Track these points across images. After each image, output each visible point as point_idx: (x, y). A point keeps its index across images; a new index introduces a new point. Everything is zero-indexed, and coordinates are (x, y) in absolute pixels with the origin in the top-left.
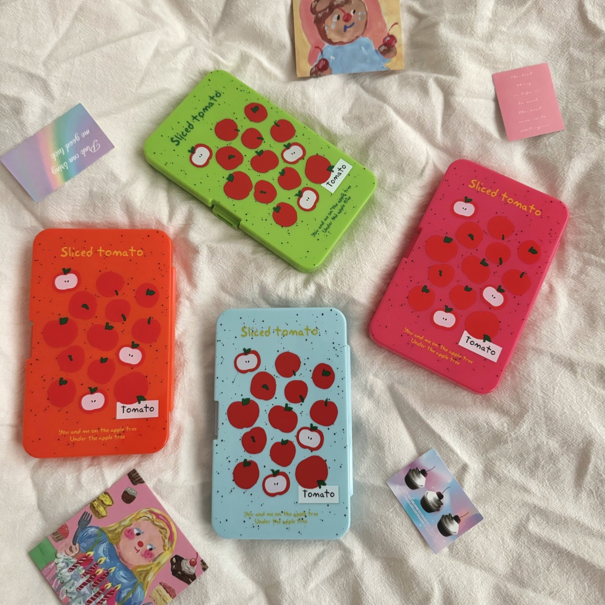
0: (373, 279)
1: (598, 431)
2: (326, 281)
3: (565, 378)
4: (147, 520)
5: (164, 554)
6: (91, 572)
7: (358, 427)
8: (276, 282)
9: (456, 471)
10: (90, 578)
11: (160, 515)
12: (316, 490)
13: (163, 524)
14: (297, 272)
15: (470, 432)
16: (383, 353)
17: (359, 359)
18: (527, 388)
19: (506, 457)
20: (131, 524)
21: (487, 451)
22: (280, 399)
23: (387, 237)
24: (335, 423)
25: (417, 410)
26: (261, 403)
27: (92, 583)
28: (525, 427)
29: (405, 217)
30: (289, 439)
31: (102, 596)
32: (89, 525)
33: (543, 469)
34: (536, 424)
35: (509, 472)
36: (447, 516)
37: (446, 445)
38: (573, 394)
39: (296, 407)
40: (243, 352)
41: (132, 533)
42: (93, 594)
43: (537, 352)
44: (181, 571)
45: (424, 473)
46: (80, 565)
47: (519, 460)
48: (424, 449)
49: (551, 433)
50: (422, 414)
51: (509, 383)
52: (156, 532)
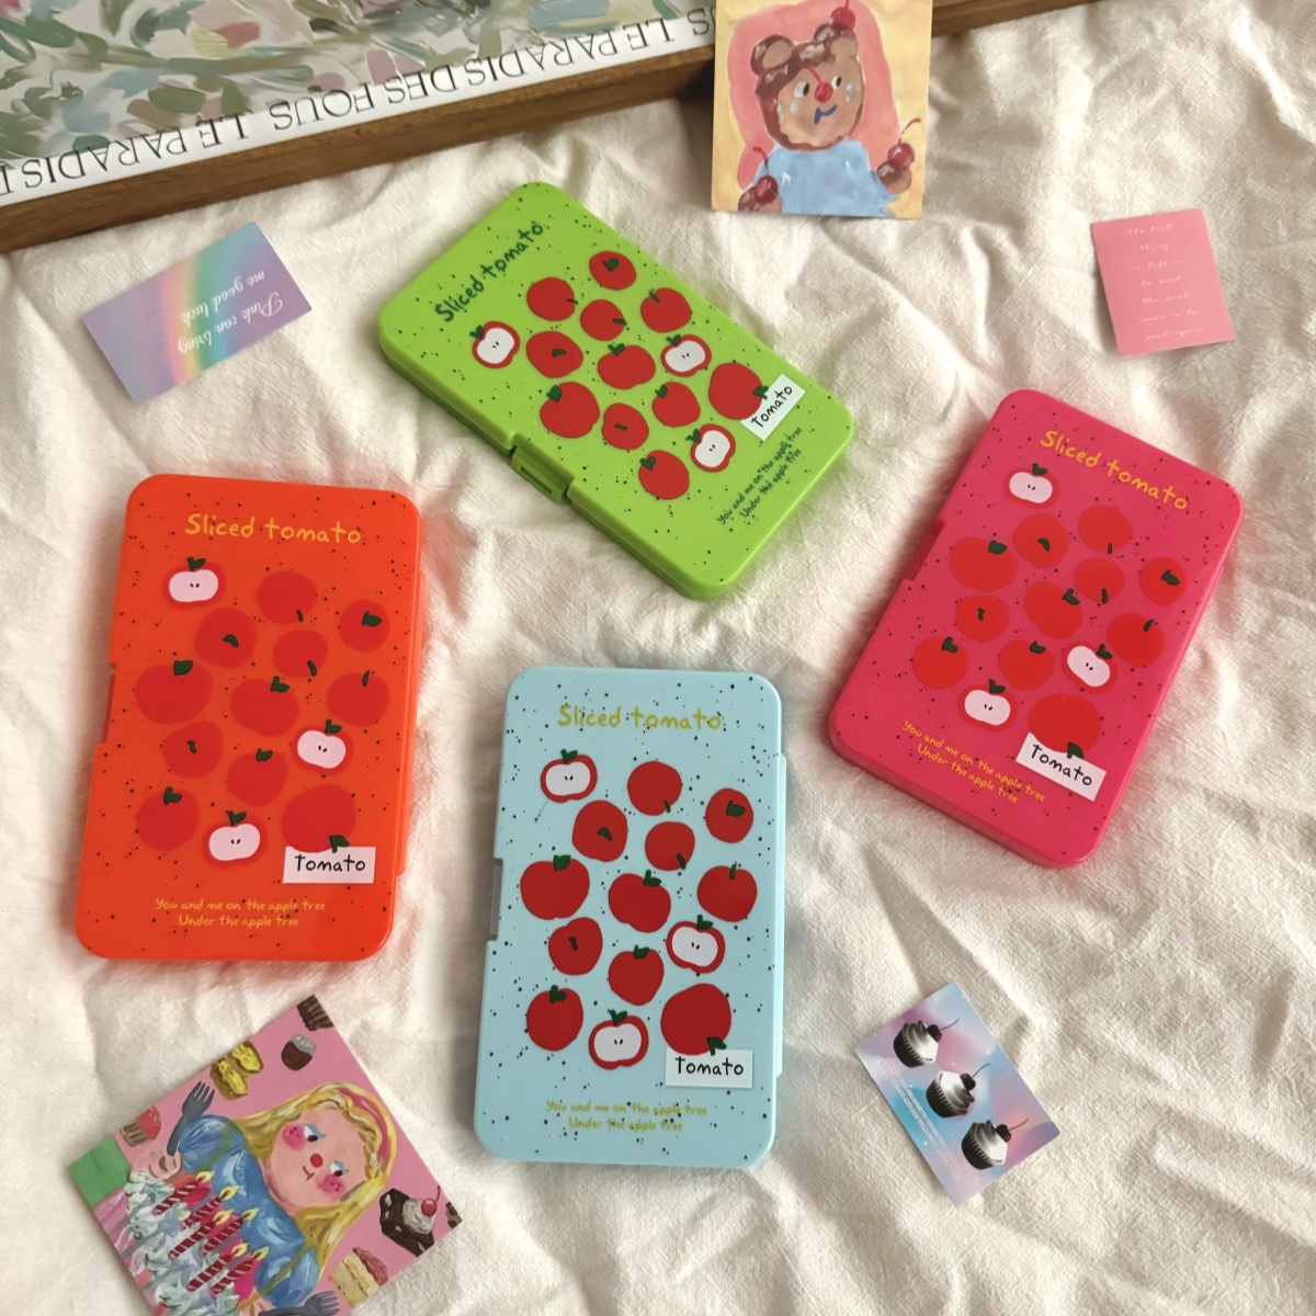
0: (840, 622)
1: (1303, 951)
2: (741, 621)
3: (1235, 842)
4: (333, 1108)
5: (366, 1186)
6: (203, 1217)
7: (798, 932)
8: (636, 617)
9: (1001, 1032)
10: (200, 1230)
11: (364, 1098)
12: (705, 1058)
13: (368, 1120)
14: (682, 599)
15: (1034, 950)
16: (856, 776)
17: (806, 786)
18: (1157, 858)
19: (1107, 1005)
20: (299, 1115)
21: (1069, 992)
22: (634, 859)
23: (872, 538)
24: (750, 916)
25: (923, 898)
26: (591, 865)
27: (205, 1241)
28: (1150, 941)
29: (908, 500)
30: (652, 946)
31: (225, 1273)
32: (206, 1113)
33: (1186, 1031)
34: (1173, 935)
35: (1115, 1036)
36: (982, 1125)
37: (982, 975)
38: (1253, 874)
39: (668, 879)
40: (560, 757)
41: (300, 1135)
42: (205, 1266)
43: (1177, 787)
44: (402, 1225)
45: (935, 1032)
46: (182, 1201)
47: (1137, 1013)
48: (935, 983)
49: (1205, 953)
50: (934, 907)
51: (1117, 848)
52: (352, 1136)
